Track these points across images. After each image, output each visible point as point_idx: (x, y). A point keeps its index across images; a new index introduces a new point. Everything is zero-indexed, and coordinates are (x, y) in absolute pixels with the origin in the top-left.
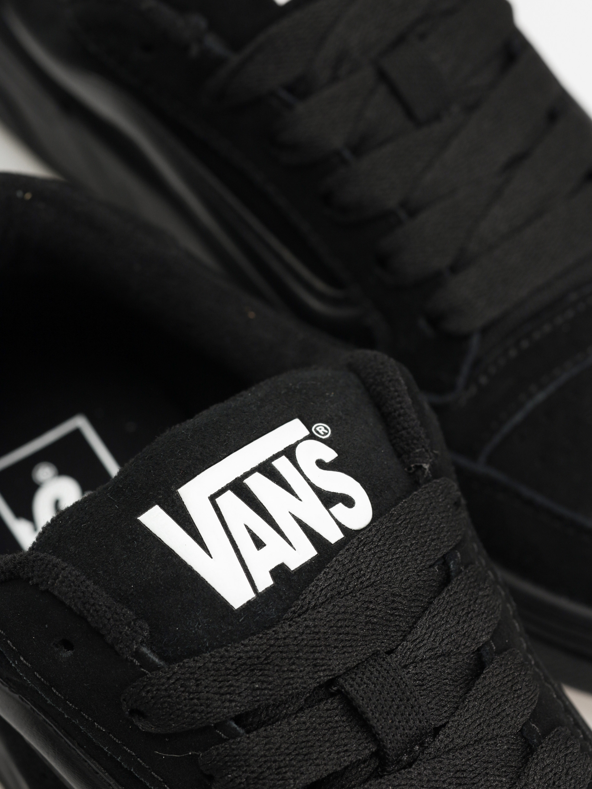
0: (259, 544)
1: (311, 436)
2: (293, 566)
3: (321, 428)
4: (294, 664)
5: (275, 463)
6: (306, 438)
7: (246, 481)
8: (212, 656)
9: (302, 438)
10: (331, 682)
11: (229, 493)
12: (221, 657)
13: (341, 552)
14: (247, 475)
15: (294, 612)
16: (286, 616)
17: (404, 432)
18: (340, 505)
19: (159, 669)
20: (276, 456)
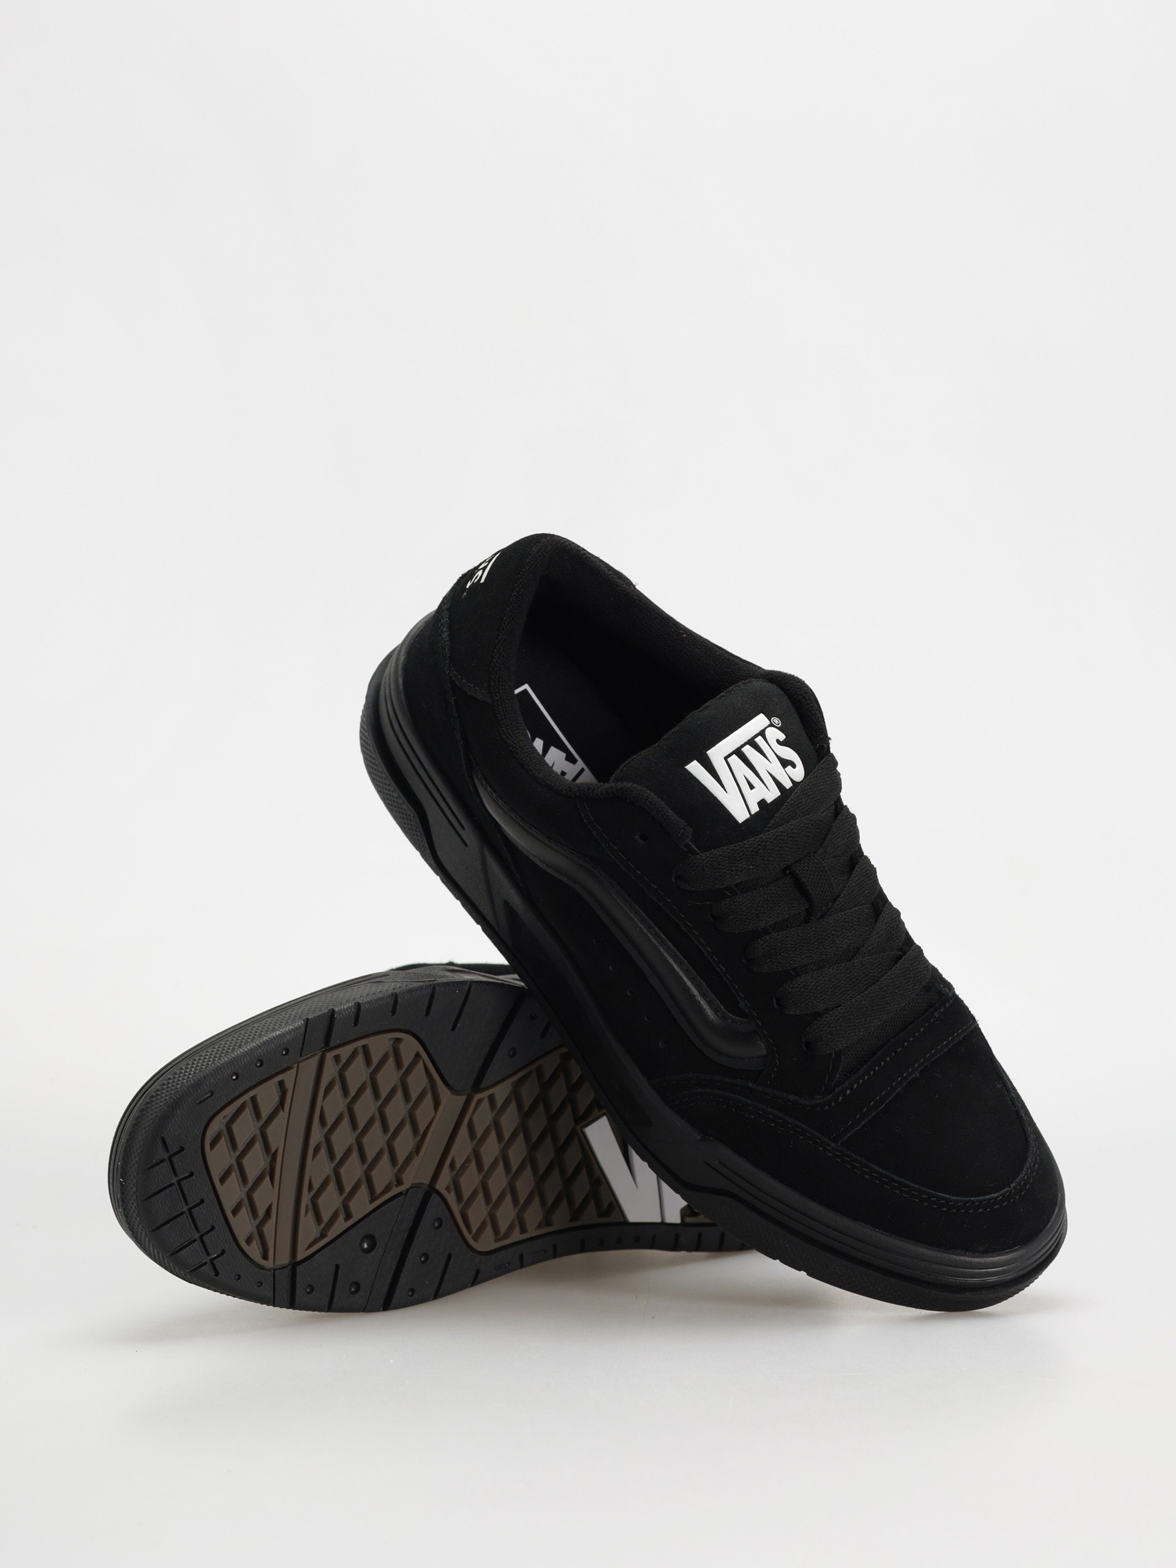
0: (752, 787)
1: (771, 725)
2: (769, 801)
3: (776, 721)
4: (770, 856)
5: (756, 740)
6: (769, 726)
7: (742, 749)
8: (728, 849)
9: (767, 726)
10: (787, 868)
11: (734, 755)
12: (732, 850)
13: (793, 794)
14: (743, 746)
15: (770, 827)
16: (765, 829)
17: (814, 725)
18: (790, 766)
19: (698, 854)
20: (756, 736)
